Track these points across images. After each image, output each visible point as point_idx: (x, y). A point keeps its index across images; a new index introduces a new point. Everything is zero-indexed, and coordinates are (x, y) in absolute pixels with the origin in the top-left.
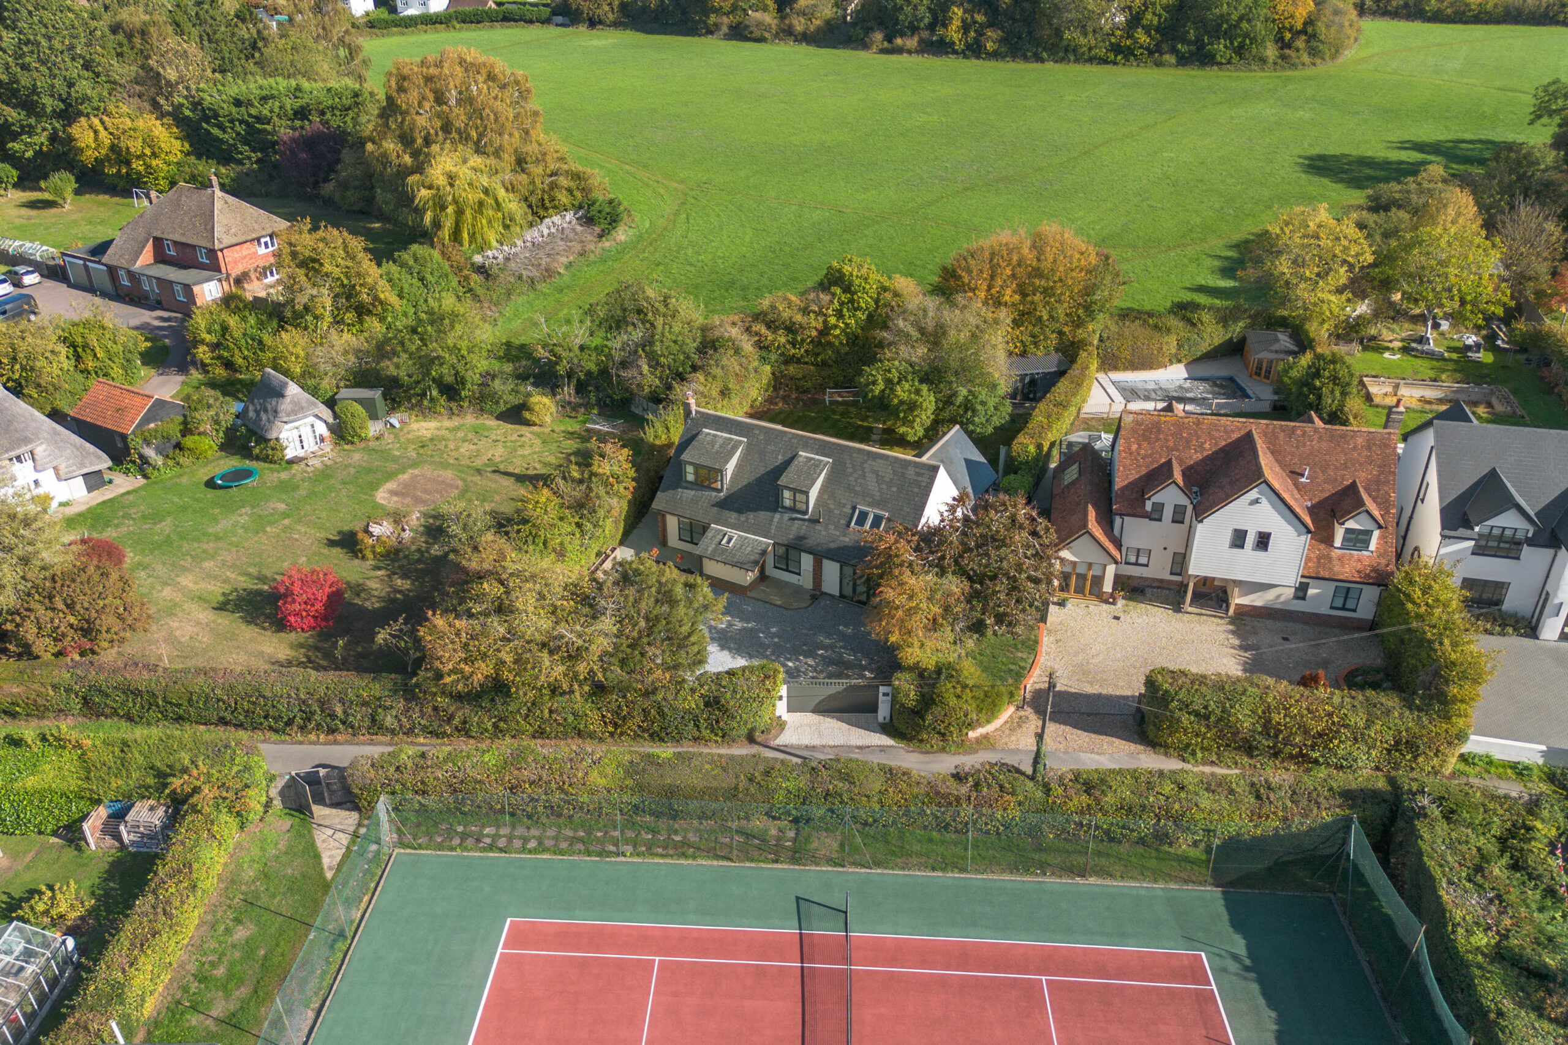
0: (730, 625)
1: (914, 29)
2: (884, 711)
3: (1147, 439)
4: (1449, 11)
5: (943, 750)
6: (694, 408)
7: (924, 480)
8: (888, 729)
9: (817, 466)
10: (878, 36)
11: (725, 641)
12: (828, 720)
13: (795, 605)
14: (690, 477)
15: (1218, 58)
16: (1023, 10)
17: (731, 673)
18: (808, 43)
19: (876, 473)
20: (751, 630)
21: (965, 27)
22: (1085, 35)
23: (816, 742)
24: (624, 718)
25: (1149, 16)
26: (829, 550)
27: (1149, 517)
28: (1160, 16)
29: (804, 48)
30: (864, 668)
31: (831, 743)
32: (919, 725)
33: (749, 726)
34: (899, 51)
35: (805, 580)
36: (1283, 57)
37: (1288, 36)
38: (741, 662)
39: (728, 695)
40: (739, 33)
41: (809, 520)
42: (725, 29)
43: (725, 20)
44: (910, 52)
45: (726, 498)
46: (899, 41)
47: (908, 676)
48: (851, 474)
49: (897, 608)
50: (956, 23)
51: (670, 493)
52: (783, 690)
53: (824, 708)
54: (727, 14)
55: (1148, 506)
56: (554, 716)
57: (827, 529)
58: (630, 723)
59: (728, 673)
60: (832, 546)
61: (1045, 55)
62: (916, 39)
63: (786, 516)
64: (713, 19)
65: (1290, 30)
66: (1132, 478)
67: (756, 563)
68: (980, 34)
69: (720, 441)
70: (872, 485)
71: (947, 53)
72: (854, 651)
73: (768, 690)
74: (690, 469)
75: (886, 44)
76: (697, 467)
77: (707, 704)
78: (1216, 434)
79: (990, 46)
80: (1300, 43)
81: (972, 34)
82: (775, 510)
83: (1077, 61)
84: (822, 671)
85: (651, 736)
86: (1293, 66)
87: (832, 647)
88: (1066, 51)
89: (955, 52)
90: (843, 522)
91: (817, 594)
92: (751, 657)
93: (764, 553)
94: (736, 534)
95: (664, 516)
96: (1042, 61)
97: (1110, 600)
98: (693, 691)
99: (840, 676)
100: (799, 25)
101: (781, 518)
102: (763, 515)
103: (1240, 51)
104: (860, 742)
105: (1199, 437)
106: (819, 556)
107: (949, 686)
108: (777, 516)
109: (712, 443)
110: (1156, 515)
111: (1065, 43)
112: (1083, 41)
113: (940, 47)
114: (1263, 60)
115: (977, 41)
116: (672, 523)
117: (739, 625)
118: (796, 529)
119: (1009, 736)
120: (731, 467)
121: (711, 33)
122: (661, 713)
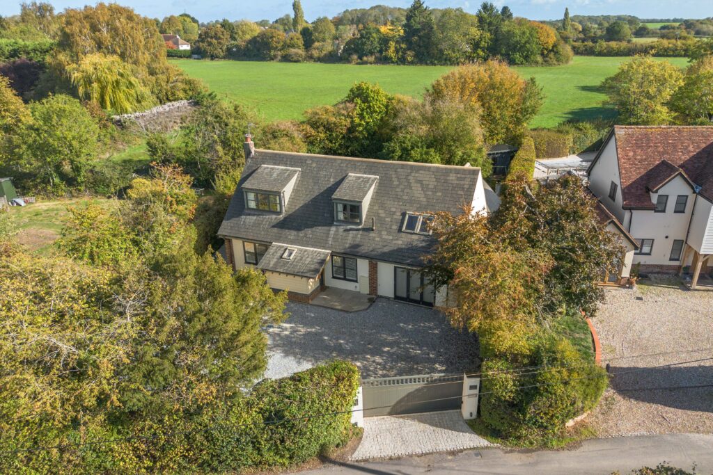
0: (294, 331)
1: (372, 53)
2: (469, 406)
3: (638, 147)
4: (605, 51)
5: (545, 446)
6: (253, 149)
7: (466, 183)
8: (478, 425)
9: (367, 182)
10: (355, 57)
11: (289, 346)
12: (409, 422)
13: (356, 308)
14: (252, 205)
15: (517, 61)
16: (424, 42)
17: (296, 379)
18: (321, 62)
19: (421, 182)
20: (316, 334)
21: (397, 51)
22: (454, 52)
23: (401, 451)
24: (163, 449)
25: (483, 43)
26: (384, 254)
27: (654, 209)
28: (488, 43)
29: (319, 65)
30: (435, 362)
31: (418, 451)
32: (517, 420)
33: (322, 441)
34: (366, 63)
35: (363, 286)
36: (545, 61)
37: (546, 52)
38: (307, 366)
39: (294, 408)
40: (286, 59)
41: (363, 229)
42: (279, 58)
43: (279, 53)
44: (371, 63)
45: (285, 219)
46: (365, 58)
47: (500, 364)
48: (398, 186)
49: (478, 289)
50: (392, 49)
51: (234, 220)
52: (359, 394)
53: (403, 409)
54: (280, 50)
55: (654, 199)
56: (66, 456)
57: (380, 235)
58: (172, 454)
59: (292, 378)
60: (386, 250)
61: (436, 62)
62: (374, 57)
63: (341, 229)
64: (272, 53)
65: (546, 50)
66: (634, 179)
67: (316, 271)
68: (404, 53)
69: (278, 172)
70: (417, 192)
71: (389, 63)
72: (420, 346)
73: (343, 396)
74: (251, 196)
75: (359, 61)
76: (256, 192)
77: (268, 420)
78: (697, 139)
79: (409, 59)
80: (552, 55)
81: (400, 53)
82: (331, 224)
83: (451, 64)
84: (391, 368)
85: (201, 466)
86: (550, 65)
87: (396, 343)
88: (446, 60)
89: (393, 62)
90: (395, 227)
91: (374, 298)
92: (317, 360)
93: (323, 262)
94: (295, 248)
95: (230, 241)
96: (435, 65)
97: (628, 284)
98: (249, 405)
99: (410, 371)
100: (315, 53)
101: (337, 231)
102: (320, 230)
103: (526, 58)
104: (451, 446)
105: (683, 142)
106: (374, 260)
107: (554, 371)
108: (333, 229)
109: (271, 173)
110: (660, 208)
111: (445, 57)
112: (454, 55)
113: (384, 60)
114: (537, 63)
115: (403, 57)
116: (237, 246)
117: (302, 330)
118: (352, 238)
119: (605, 421)
120: (288, 190)
121: (273, 59)
122: (209, 438)
